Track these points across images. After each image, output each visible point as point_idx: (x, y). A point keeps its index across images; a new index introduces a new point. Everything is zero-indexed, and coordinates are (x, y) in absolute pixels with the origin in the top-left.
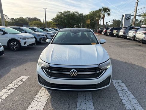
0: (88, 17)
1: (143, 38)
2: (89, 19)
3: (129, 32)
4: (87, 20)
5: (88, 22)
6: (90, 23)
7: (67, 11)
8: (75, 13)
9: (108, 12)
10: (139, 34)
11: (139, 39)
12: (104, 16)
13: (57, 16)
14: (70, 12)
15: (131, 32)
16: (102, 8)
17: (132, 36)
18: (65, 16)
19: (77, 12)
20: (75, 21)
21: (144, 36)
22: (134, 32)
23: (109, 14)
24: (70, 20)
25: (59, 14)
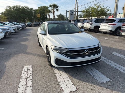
0: (38, 12)
1: (89, 27)
2: (39, 13)
3: (78, 23)
4: (37, 14)
5: (39, 16)
6: (40, 17)
7: (17, 6)
8: (25, 8)
9: (57, 8)
10: (86, 25)
11: (87, 28)
12: (54, 11)
13: (6, 10)
14: (20, 6)
15: (79, 23)
16: (52, 5)
17: (81, 26)
18: (15, 10)
19: (27, 7)
20: (27, 15)
21: (90, 26)
22: (82, 23)
23: (57, 10)
24: (21, 14)
25: (9, 9)
